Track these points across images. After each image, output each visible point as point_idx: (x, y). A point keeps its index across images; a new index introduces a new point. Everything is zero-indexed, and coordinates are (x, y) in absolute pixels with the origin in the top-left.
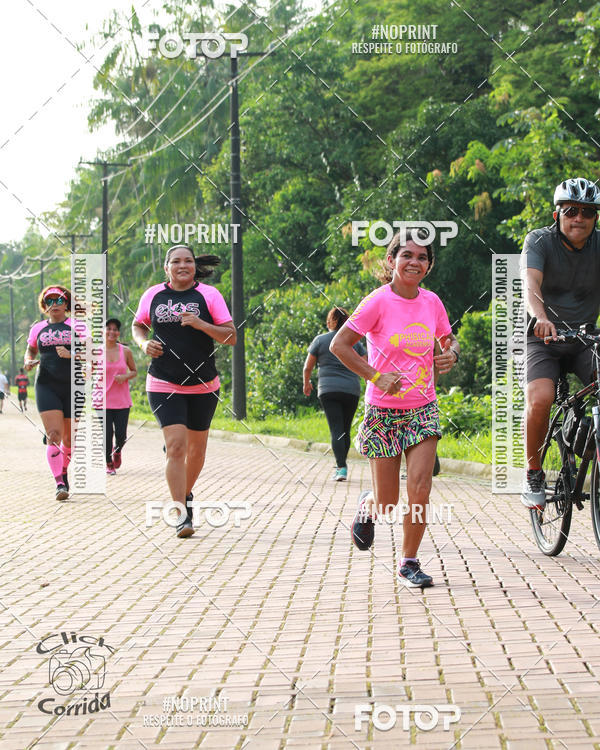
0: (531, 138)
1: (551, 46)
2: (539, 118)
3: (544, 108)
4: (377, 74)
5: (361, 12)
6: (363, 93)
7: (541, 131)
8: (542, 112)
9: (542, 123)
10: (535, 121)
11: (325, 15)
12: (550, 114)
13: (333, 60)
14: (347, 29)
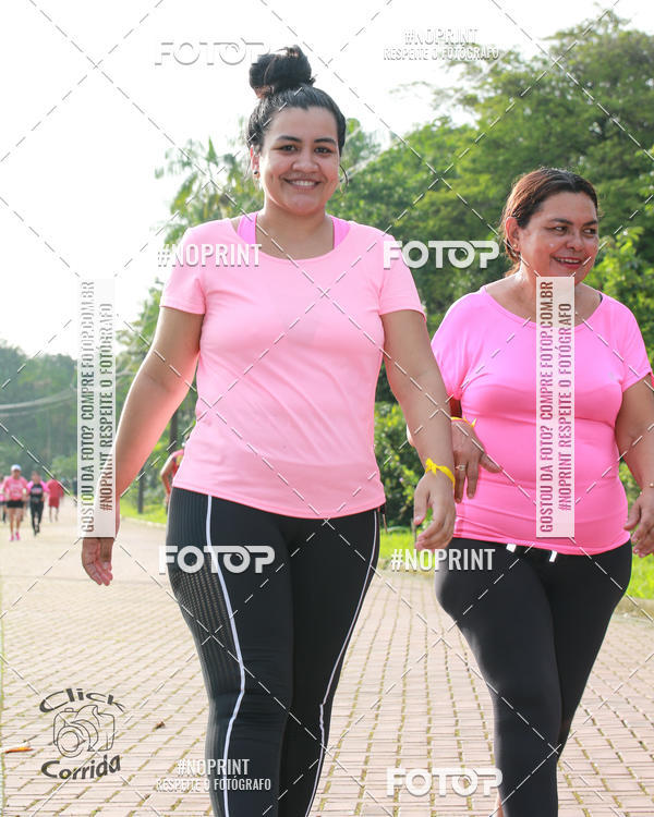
0: (605, 267)
1: (616, 181)
2: (613, 246)
3: (618, 237)
4: (446, 204)
5: (431, 146)
6: (431, 223)
7: (615, 260)
8: (616, 241)
9: (617, 251)
10: (610, 250)
11: (396, 148)
12: (624, 244)
13: (405, 189)
14: (417, 161)
